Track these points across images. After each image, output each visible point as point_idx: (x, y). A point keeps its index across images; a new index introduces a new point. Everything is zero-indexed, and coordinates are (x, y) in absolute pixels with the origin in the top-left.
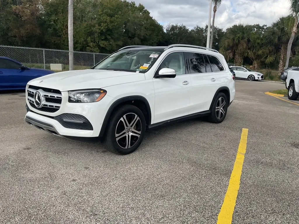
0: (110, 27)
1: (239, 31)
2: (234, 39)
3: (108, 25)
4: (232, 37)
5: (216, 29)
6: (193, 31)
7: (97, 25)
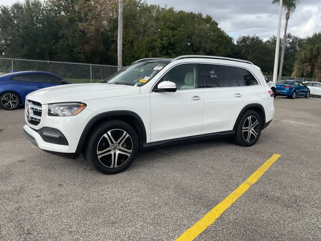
0: (172, 41)
1: (319, 40)
2: (312, 50)
3: (170, 39)
4: (309, 47)
5: (297, 38)
6: (268, 41)
7: (158, 40)
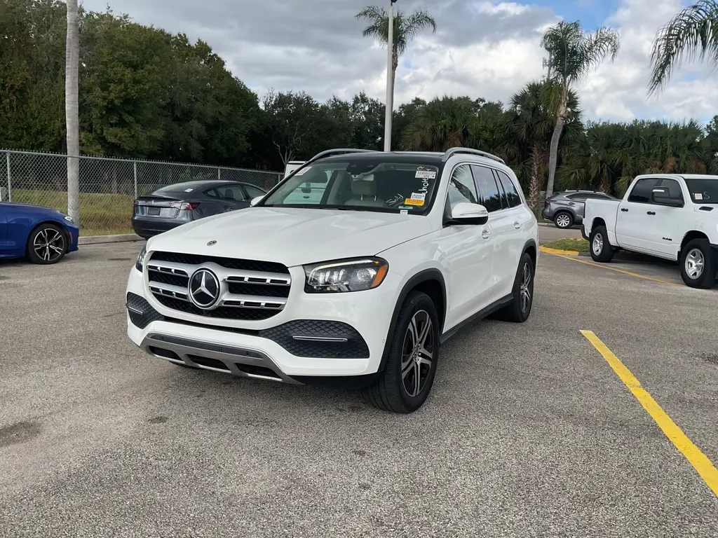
0: (133, 93)
1: (445, 113)
2: (434, 131)
3: (126, 88)
4: (429, 126)
6: (324, 108)
7: (98, 89)
